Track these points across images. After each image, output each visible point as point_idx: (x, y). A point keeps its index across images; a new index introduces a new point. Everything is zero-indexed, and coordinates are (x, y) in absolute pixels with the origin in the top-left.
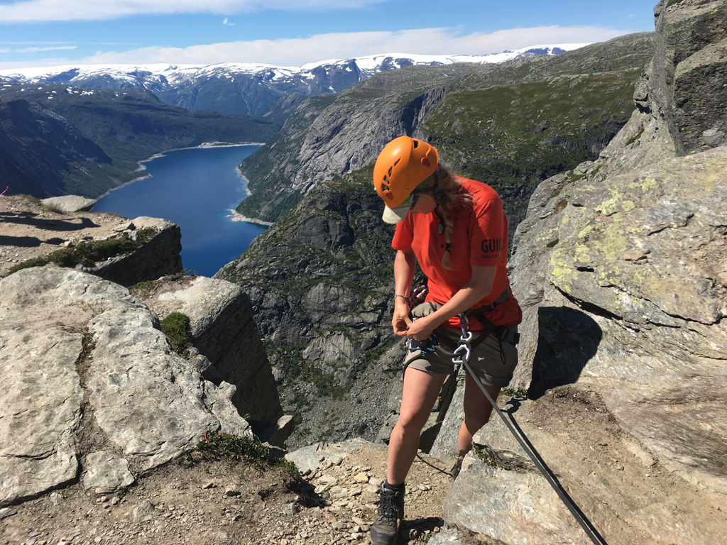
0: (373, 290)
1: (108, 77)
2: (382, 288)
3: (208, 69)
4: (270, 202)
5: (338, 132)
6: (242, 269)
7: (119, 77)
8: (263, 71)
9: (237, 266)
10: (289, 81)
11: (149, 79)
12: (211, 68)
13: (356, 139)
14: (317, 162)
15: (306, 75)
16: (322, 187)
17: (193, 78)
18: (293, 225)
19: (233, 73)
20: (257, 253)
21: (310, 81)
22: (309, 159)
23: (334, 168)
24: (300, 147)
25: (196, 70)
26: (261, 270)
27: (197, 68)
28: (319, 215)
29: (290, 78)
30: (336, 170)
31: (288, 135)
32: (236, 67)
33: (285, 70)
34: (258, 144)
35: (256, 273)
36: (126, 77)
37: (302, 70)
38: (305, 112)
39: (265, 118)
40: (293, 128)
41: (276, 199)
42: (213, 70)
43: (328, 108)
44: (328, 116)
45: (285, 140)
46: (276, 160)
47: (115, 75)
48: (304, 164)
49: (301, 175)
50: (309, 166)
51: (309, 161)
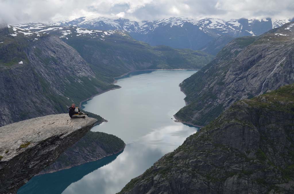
0: (276, 185)
2: (284, 185)
4: (200, 111)
5: (254, 64)
6: (177, 158)
7: (109, 22)
8: (203, 20)
9: (174, 156)
10: (221, 27)
11: (128, 24)
12: (168, 18)
13: (268, 69)
14: (237, 85)
15: (234, 23)
16: (241, 103)
17: (156, 24)
18: (217, 130)
19: (183, 21)
20: (189, 148)
21: (236, 28)
22: (231, 82)
23: (250, 89)
24: (226, 73)
26: (191, 161)
28: (237, 124)
29: (222, 25)
30: (251, 91)
31: (217, 65)
33: (219, 19)
35: (187, 163)
36: (113, 23)
37: (231, 20)
38: (231, 49)
39: (202, 52)
40: (221, 59)
41: (205, 109)
42: (170, 19)
43: (248, 47)
44: (248, 52)
45: (215, 67)
46: (207, 81)
47: (107, 21)
48: (228, 85)
49: (225, 93)
50: (231, 87)
51: (231, 84)
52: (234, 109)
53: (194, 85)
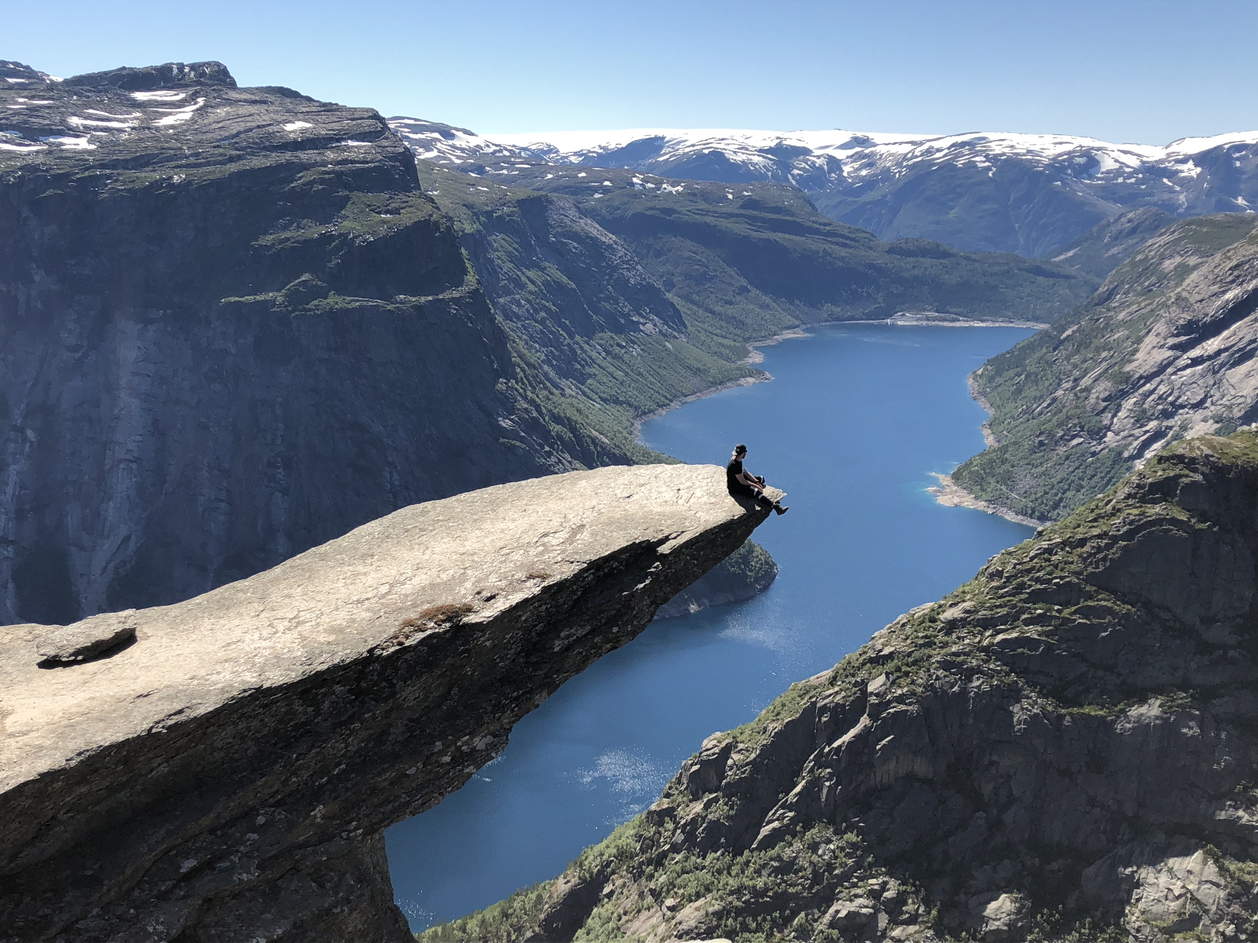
1: (718, 156)
3: (936, 145)
4: (1039, 470)
7: (740, 157)
8: (1068, 153)
9: (941, 617)
10: (1133, 180)
11: (803, 165)
12: (945, 143)
14: (1179, 382)
15: (1180, 167)
16: (1192, 449)
17: (899, 164)
18: (1098, 537)
19: (996, 156)
21: (1186, 183)
22: (1157, 374)
23: (1225, 401)
24: (1139, 340)
25: (909, 147)
26: (1000, 637)
27: (913, 143)
28: (1174, 520)
29: (1137, 171)
30: (1230, 408)
31: (1109, 310)
32: (1004, 143)
33: (1125, 152)
34: (1030, 324)
35: (986, 643)
36: (756, 159)
37: (1169, 155)
38: (1163, 258)
39: (1057, 265)
40: (1126, 293)
42: (949, 148)
43: (1229, 251)
44: (1227, 269)
45: (1102, 320)
46: (1069, 367)
47: (735, 152)
48: (1144, 385)
49: (1131, 410)
50: (1155, 389)
51: (1157, 379)
52: (1164, 470)
53: (1023, 377)
